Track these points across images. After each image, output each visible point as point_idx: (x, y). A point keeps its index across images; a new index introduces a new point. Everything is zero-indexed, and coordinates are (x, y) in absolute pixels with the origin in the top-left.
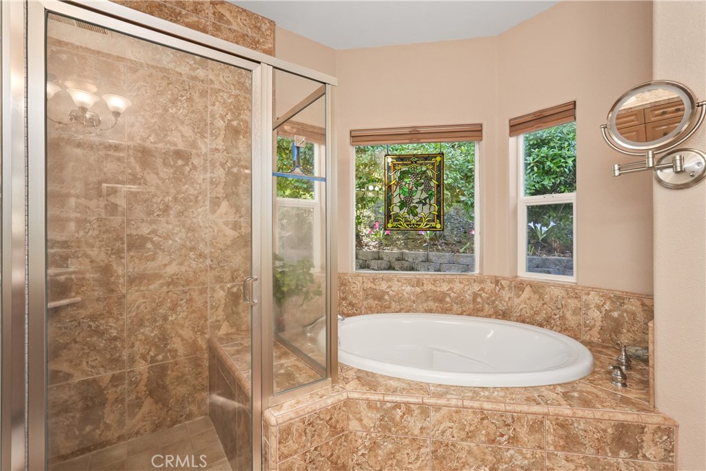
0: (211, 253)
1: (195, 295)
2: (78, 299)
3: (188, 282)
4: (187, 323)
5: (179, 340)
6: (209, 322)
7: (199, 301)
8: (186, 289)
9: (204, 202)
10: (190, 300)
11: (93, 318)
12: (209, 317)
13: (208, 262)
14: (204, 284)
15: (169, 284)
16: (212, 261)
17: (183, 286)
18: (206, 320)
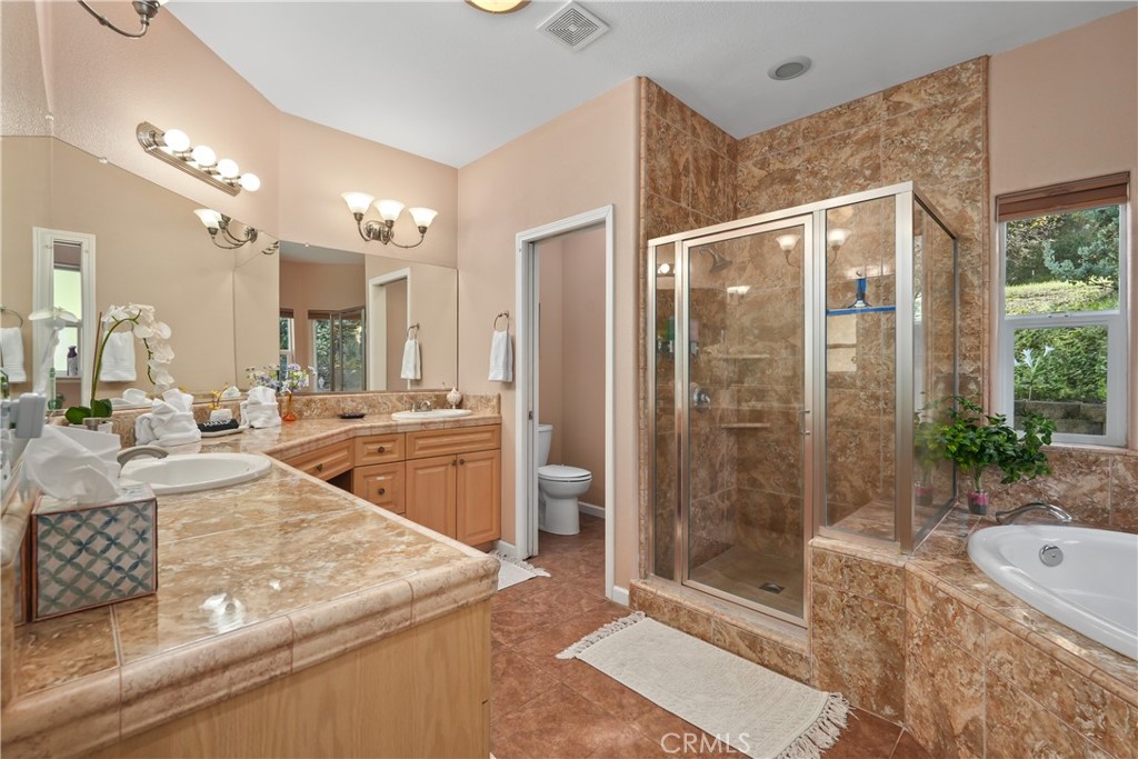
0: (885, 393)
1: (866, 441)
2: (768, 425)
3: (858, 425)
4: (856, 470)
5: (847, 485)
6: (881, 475)
7: (870, 447)
8: (856, 432)
9: (877, 334)
10: (860, 446)
11: (778, 443)
12: (882, 469)
13: (881, 405)
14: (876, 430)
15: (838, 424)
16: (886, 404)
17: (853, 428)
18: (879, 472)
